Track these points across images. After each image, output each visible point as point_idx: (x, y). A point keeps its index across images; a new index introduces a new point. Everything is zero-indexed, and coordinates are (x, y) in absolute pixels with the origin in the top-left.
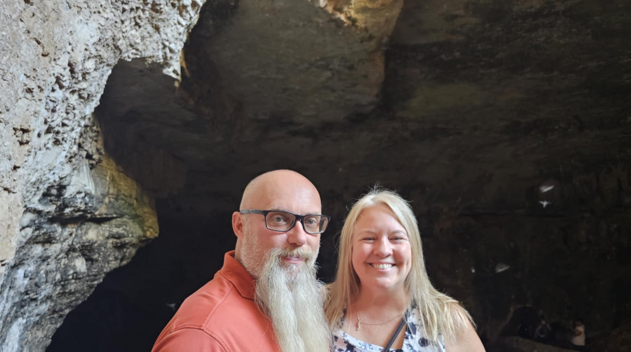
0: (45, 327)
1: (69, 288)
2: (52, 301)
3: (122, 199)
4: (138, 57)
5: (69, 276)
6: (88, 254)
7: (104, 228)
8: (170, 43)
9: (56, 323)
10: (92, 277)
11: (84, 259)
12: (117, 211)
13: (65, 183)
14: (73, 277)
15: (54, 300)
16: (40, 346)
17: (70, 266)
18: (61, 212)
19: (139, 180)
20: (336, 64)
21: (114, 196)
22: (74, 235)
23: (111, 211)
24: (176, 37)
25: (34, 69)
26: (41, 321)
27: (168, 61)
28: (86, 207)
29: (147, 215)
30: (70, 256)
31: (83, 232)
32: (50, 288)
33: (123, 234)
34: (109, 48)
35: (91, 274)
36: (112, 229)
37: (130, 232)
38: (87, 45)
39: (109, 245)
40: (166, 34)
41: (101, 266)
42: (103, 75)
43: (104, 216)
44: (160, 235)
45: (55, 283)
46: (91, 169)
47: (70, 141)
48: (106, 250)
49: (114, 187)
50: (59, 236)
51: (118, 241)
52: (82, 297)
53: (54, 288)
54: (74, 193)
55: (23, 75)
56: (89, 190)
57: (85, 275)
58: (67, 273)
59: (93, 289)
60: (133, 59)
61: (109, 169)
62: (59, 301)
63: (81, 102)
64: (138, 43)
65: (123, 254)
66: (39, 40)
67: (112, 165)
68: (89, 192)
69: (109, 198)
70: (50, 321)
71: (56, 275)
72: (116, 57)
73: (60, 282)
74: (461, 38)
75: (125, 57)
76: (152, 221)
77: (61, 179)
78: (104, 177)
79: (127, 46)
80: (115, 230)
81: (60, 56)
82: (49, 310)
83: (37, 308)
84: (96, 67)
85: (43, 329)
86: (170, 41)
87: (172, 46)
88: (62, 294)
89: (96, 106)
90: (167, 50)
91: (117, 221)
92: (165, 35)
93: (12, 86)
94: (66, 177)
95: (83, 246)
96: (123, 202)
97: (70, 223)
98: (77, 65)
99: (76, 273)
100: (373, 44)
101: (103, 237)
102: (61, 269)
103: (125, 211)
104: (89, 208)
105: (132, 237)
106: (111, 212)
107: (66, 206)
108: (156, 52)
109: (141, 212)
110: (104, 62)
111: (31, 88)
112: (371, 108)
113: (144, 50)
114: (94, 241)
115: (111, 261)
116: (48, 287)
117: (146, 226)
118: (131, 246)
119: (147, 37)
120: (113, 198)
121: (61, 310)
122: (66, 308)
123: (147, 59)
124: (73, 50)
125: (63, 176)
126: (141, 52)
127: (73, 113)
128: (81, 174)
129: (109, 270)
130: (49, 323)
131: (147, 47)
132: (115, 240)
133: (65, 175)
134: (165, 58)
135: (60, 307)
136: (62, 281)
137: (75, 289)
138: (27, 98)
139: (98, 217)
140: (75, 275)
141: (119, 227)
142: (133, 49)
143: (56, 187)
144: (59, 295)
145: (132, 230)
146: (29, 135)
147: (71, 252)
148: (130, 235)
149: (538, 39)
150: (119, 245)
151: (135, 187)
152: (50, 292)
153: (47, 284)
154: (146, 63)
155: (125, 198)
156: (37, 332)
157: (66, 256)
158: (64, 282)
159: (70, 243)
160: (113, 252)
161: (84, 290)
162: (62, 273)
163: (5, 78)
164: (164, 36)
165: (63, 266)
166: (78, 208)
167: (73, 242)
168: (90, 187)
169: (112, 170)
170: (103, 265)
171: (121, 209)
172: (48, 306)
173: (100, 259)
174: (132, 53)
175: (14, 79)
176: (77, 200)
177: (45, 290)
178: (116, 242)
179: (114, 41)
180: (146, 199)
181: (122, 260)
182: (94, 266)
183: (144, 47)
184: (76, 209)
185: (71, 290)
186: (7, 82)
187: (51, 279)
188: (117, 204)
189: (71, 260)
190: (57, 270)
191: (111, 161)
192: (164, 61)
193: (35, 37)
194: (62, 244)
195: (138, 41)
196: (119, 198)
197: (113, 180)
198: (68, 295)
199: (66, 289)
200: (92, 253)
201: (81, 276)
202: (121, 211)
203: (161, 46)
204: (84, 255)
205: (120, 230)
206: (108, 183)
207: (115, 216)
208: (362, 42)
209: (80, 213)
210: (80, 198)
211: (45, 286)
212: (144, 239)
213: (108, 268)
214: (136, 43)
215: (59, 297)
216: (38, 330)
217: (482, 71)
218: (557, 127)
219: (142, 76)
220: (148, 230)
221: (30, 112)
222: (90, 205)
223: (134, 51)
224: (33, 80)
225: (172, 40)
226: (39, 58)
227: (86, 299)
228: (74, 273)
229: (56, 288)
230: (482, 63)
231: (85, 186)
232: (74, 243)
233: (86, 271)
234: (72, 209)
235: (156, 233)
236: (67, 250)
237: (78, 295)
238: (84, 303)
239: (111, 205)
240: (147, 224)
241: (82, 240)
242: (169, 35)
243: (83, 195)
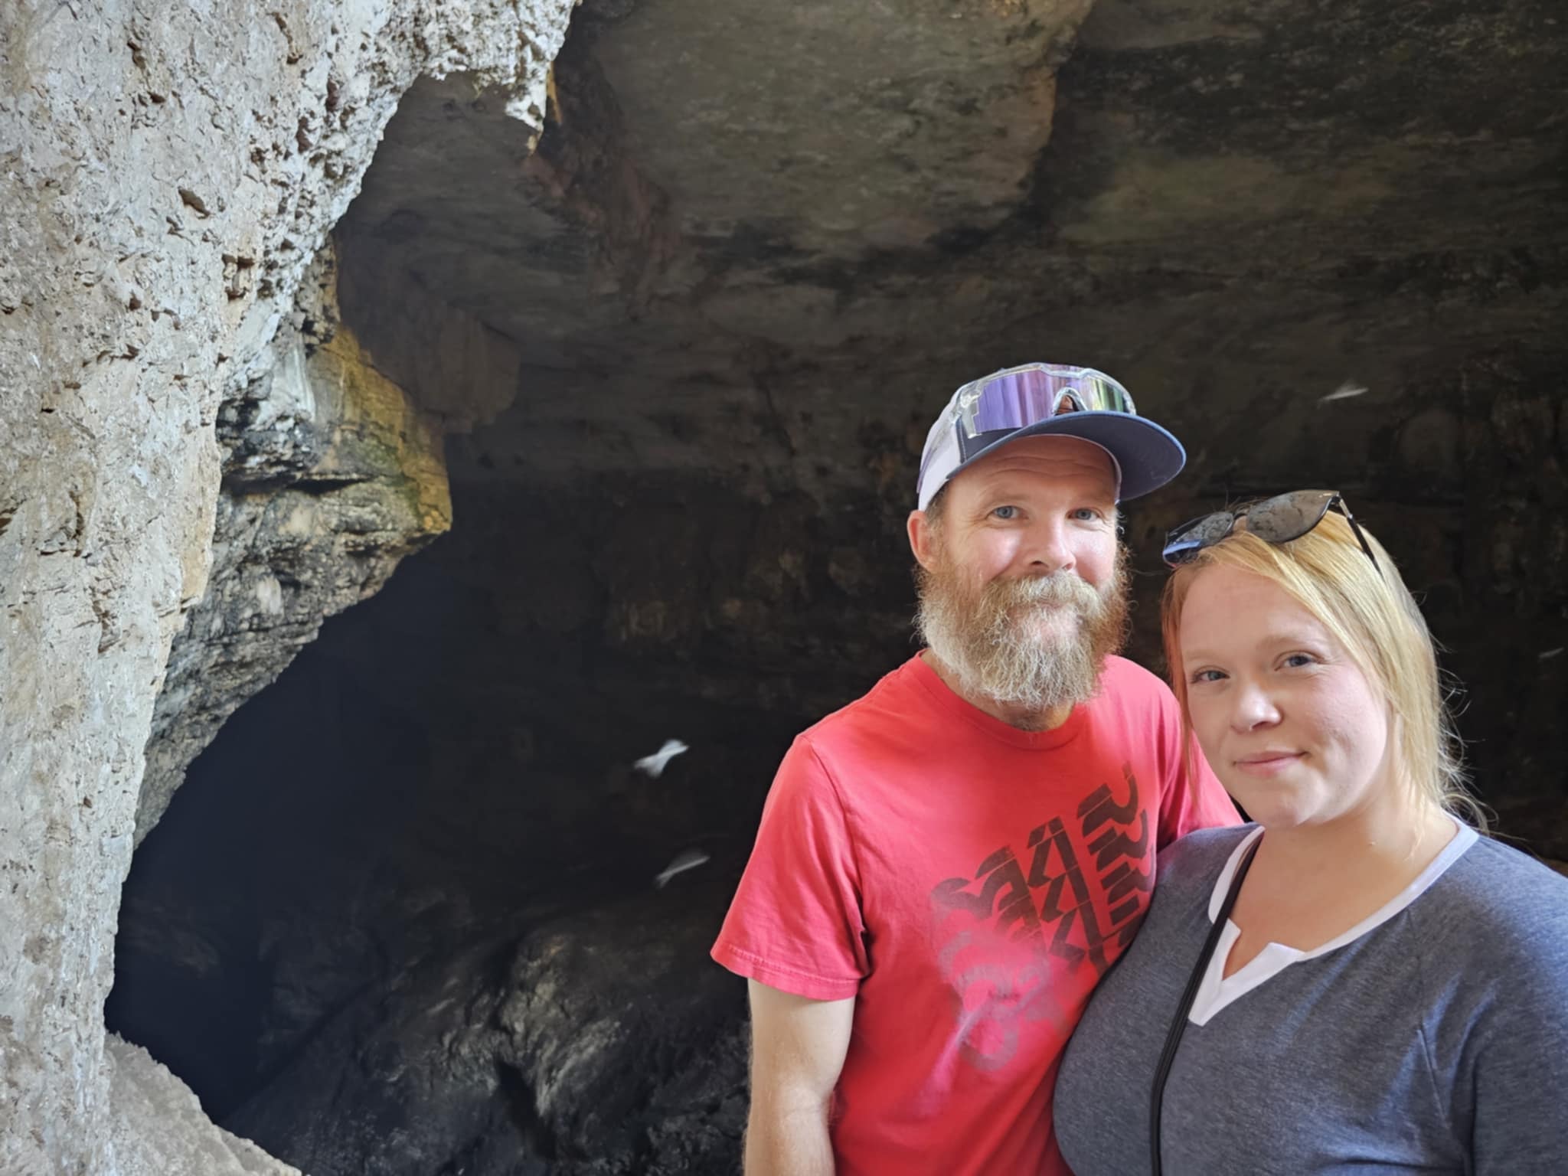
0: (178, 745)
1: (241, 653)
2: (199, 681)
3: (373, 435)
4: (462, 68)
5: (241, 622)
6: (288, 570)
7: (326, 507)
8: (537, 35)
9: (203, 735)
10: (295, 628)
11: (277, 583)
12: (360, 465)
13: (259, 392)
14: (251, 625)
15: (204, 681)
16: (163, 790)
17: (245, 599)
18: (237, 466)
19: (411, 390)
20: (928, 99)
21: (355, 428)
22: (258, 524)
23: (348, 465)
24: (552, 17)
25: (272, 99)
26: (172, 731)
27: (525, 82)
28: (294, 455)
29: (425, 476)
30: (246, 574)
31: (280, 514)
32: (197, 651)
33: (373, 522)
34: (404, 45)
35: (292, 619)
36: (348, 511)
37: (388, 517)
38: (367, 35)
39: (339, 549)
40: (531, 9)
41: (319, 600)
42: (379, 115)
43: (331, 477)
44: (453, 526)
45: (210, 640)
46: (308, 356)
47: (291, 287)
48: (330, 562)
49: (355, 404)
50: (226, 524)
51: (360, 539)
52: (268, 674)
53: (206, 652)
54: (270, 417)
55: (250, 113)
56: (305, 411)
57: (278, 622)
58: (236, 617)
59: (294, 656)
60: (450, 75)
61: (343, 357)
62: (214, 683)
63: (328, 186)
64: (467, 33)
65: (368, 571)
66: (284, 18)
67: (350, 349)
68: (304, 416)
69: (343, 431)
70: (191, 732)
71: (212, 621)
72: (415, 68)
73: (220, 638)
74: (1252, 36)
75: (432, 70)
76: (437, 491)
77: (251, 382)
78: (333, 378)
79: (441, 39)
80: (353, 513)
81: (313, 64)
82: (191, 703)
83: (166, 699)
84: (371, 93)
85: (174, 750)
86: (537, 28)
87: (541, 42)
88: (225, 666)
89: (354, 196)
90: (528, 53)
91: (358, 489)
92: (528, 12)
93: (232, 143)
94: (261, 378)
95: (277, 550)
96: (374, 442)
97: (252, 493)
98: (343, 89)
99: (258, 615)
100: (1035, 45)
101: (325, 530)
102: (224, 606)
103: (379, 465)
104: (301, 458)
105: (394, 530)
106: (346, 468)
107: (253, 452)
108: (502, 56)
109: (414, 469)
110: (389, 82)
111: (263, 149)
112: (1003, 214)
113: (478, 51)
114: (305, 539)
115: (339, 588)
116: (193, 649)
117: (423, 504)
118: (387, 552)
119: (487, 17)
120: (352, 431)
121: (218, 705)
122: (228, 701)
123: (480, 74)
124: (337, 47)
125: (256, 376)
126: (469, 56)
127: (308, 214)
128: (289, 372)
129: (333, 612)
130: (187, 734)
131: (484, 42)
132: (353, 537)
133: (260, 374)
134: (521, 73)
135: (216, 698)
136: (224, 634)
137: (253, 655)
138: (251, 177)
139: (317, 478)
140: (256, 621)
141: (363, 506)
142: (453, 47)
143: (236, 404)
144: (214, 669)
145: (393, 512)
146: (250, 274)
147: (248, 565)
148: (390, 526)
149: (1453, 43)
150: (362, 548)
151: (402, 403)
152: (196, 660)
153: (192, 642)
154: (476, 87)
155: (378, 432)
156: (160, 755)
157: (236, 573)
158: (229, 637)
159: (250, 542)
160: (345, 566)
161: (274, 658)
162: (225, 615)
163: (218, 121)
164: (525, 15)
165: (228, 599)
166: (277, 455)
167: (255, 539)
168: (307, 405)
169: (349, 360)
170: (322, 598)
171: (368, 461)
172: (189, 694)
173: (316, 583)
174: (450, 60)
175: (235, 126)
176: (277, 436)
177: (186, 656)
178: (353, 541)
179: (416, 25)
180: (424, 438)
181: (363, 586)
182: (301, 600)
183: (477, 43)
184: (273, 460)
185: (244, 657)
186: (222, 132)
187: (202, 629)
188: (360, 447)
189: (248, 584)
190: (214, 609)
191: (349, 337)
192: (517, 81)
193: (276, 9)
194: (231, 545)
195: (467, 26)
196: (366, 431)
197: (352, 386)
198: (237, 670)
199: (233, 654)
200: (297, 568)
201: (270, 624)
202: (369, 465)
203: (516, 42)
204: (277, 572)
205: (366, 514)
206: (341, 393)
207: (355, 476)
208: (1009, 40)
209: (280, 469)
210: (283, 432)
211: (186, 645)
212: (418, 535)
213: (333, 605)
214: (462, 32)
215: (216, 673)
216: (163, 751)
217: (1295, 125)
218: (1466, 276)
219: (450, 119)
220: (428, 514)
221: (254, 213)
222: (304, 449)
223: (454, 53)
224: (267, 128)
225: (543, 25)
226: (282, 69)
227: (274, 680)
228: (254, 615)
229: (210, 651)
230: (1299, 103)
231: (297, 400)
232: (258, 543)
233: (282, 611)
234: (265, 457)
235: (446, 520)
236: (241, 559)
237: (259, 669)
238: (268, 688)
239: (347, 449)
240: (426, 498)
241: (277, 535)
242: (538, 13)
243: (291, 422)
